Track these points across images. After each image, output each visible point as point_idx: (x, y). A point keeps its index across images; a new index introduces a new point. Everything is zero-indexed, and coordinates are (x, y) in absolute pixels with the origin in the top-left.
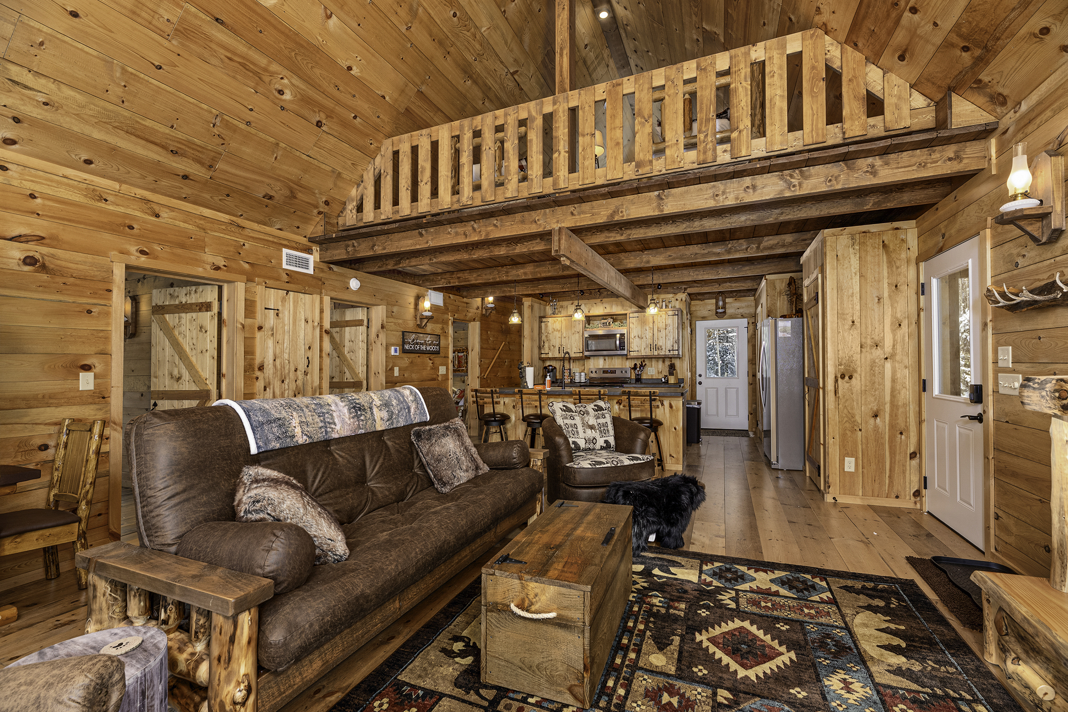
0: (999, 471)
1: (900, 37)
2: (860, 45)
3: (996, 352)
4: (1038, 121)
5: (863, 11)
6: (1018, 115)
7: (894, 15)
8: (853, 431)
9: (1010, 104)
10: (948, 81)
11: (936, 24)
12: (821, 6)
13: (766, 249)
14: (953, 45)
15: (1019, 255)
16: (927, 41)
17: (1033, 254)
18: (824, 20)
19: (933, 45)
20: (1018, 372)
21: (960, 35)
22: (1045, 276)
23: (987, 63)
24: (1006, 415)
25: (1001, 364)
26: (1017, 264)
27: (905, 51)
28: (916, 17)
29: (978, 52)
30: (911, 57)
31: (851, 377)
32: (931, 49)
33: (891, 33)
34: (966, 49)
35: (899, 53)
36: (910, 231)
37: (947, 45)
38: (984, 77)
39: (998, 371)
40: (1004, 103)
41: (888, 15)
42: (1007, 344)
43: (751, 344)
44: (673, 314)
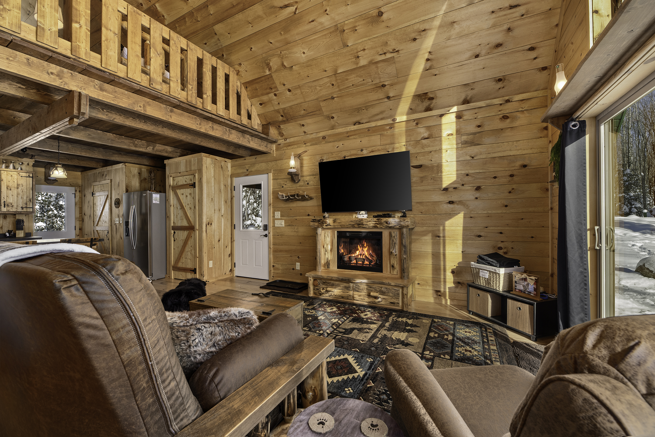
0: (275, 251)
1: (265, 98)
2: (248, 89)
3: (274, 213)
4: (292, 147)
5: (258, 81)
6: (286, 142)
7: (268, 91)
8: (212, 249)
9: (283, 137)
10: (271, 121)
11: (279, 104)
12: (242, 65)
13: (157, 151)
14: (279, 112)
15: (283, 184)
16: (273, 106)
17: (289, 185)
18: (240, 70)
19: (274, 108)
20: (283, 220)
21: (283, 111)
22: (294, 192)
23: (285, 124)
24: (278, 233)
25: (276, 217)
26: (283, 187)
27: (263, 103)
28: (275, 97)
29: (285, 119)
30: (264, 106)
31: (211, 224)
32: (272, 109)
33: (263, 95)
34: (282, 116)
35: (261, 102)
36: (229, 163)
37: (278, 111)
38: (282, 126)
39: (274, 219)
40: (282, 136)
41: (266, 89)
42: (278, 211)
43: (78, 206)
44: (27, 176)
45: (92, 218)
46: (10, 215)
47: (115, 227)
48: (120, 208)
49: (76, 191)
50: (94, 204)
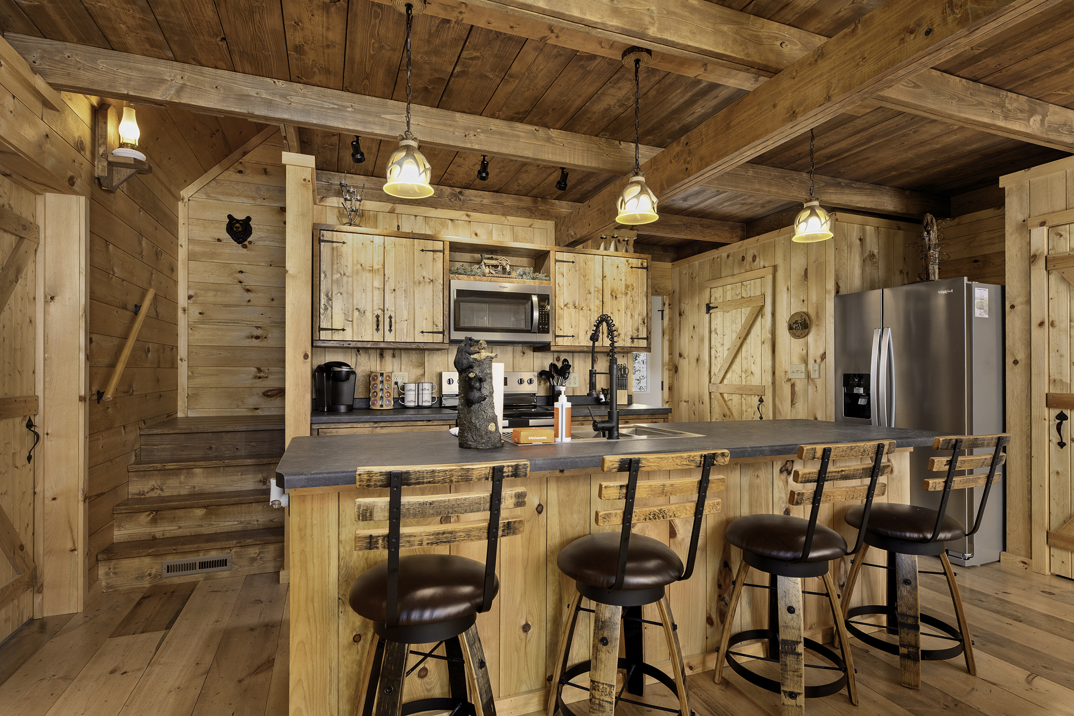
43: (667, 337)
44: (640, 265)
45: (707, 364)
46: (602, 354)
47: (787, 389)
48: (811, 338)
49: (664, 304)
50: (710, 332)
